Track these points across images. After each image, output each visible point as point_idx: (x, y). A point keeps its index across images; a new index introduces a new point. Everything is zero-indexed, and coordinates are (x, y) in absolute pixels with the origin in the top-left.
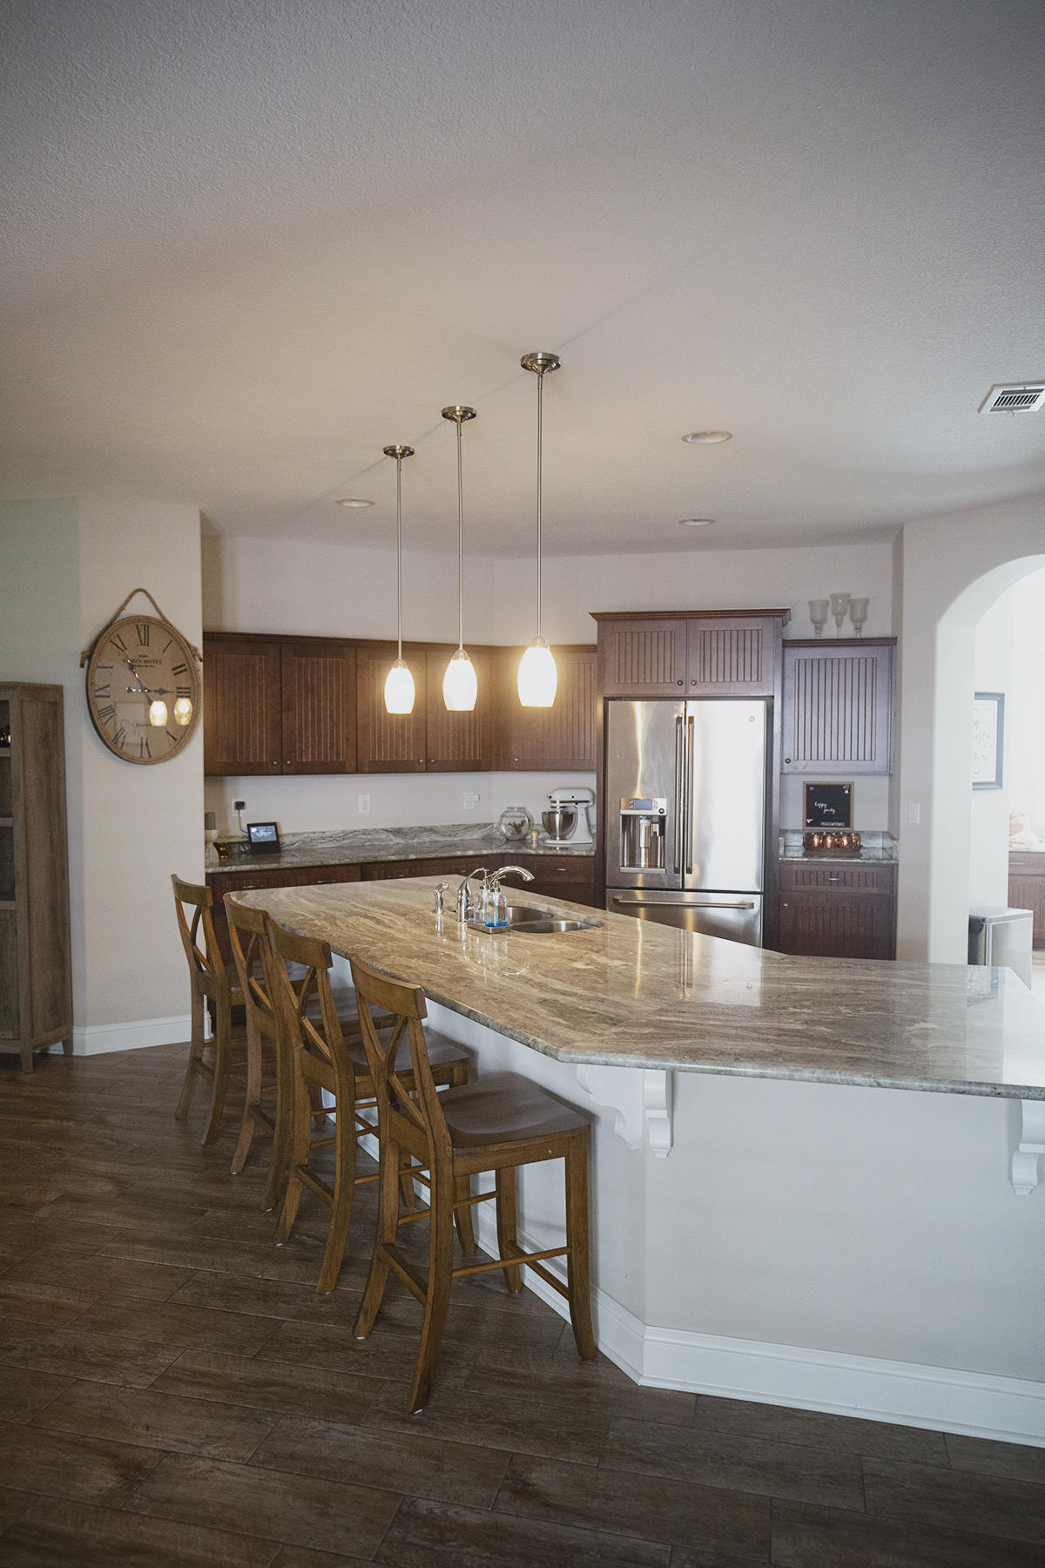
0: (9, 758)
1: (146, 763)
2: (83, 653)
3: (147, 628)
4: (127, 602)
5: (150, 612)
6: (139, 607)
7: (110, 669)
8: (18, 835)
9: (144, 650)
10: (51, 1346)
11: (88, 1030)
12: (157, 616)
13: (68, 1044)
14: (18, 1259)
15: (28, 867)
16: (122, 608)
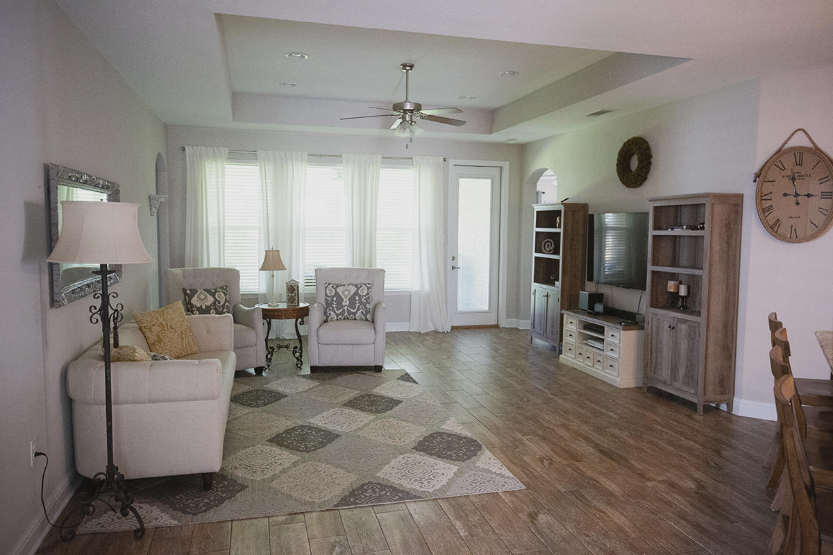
0: (704, 237)
1: (794, 242)
2: (756, 174)
3: (801, 154)
4: (789, 138)
5: (806, 143)
6: (800, 141)
7: (773, 183)
8: (705, 281)
9: (797, 169)
10: (604, 544)
11: (742, 401)
12: (810, 145)
13: (730, 406)
14: (622, 499)
15: (709, 299)
16: (786, 143)
